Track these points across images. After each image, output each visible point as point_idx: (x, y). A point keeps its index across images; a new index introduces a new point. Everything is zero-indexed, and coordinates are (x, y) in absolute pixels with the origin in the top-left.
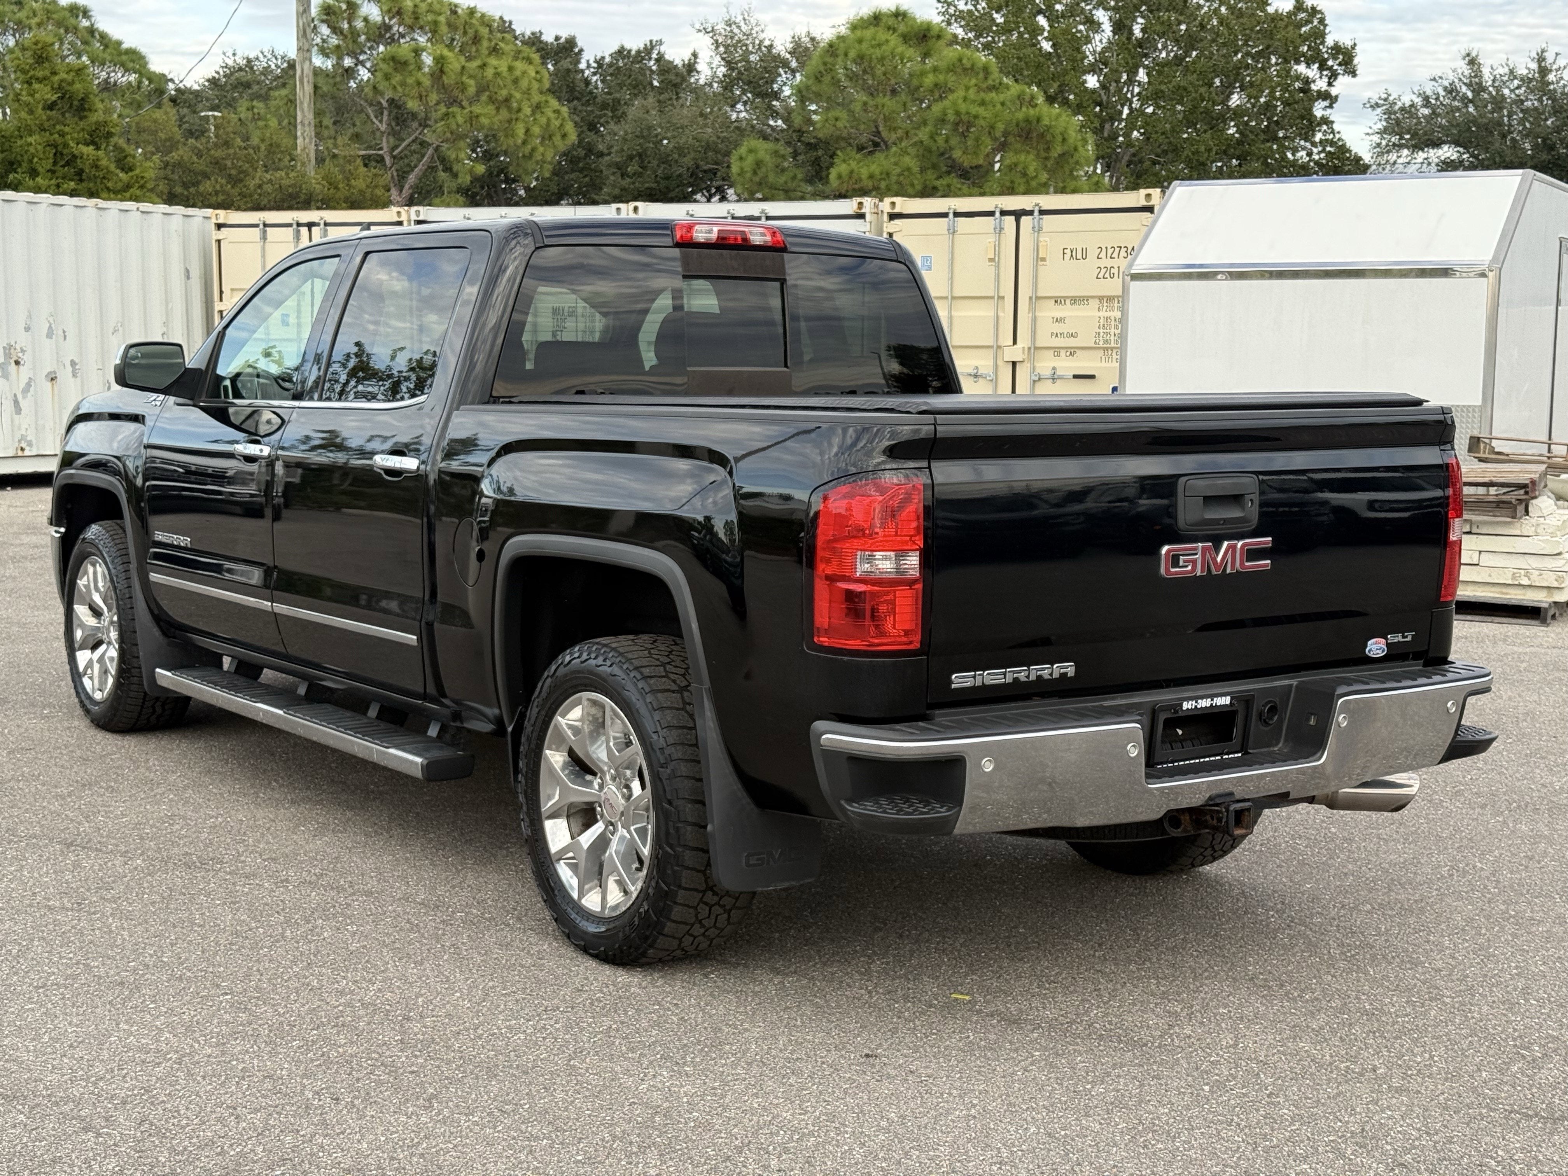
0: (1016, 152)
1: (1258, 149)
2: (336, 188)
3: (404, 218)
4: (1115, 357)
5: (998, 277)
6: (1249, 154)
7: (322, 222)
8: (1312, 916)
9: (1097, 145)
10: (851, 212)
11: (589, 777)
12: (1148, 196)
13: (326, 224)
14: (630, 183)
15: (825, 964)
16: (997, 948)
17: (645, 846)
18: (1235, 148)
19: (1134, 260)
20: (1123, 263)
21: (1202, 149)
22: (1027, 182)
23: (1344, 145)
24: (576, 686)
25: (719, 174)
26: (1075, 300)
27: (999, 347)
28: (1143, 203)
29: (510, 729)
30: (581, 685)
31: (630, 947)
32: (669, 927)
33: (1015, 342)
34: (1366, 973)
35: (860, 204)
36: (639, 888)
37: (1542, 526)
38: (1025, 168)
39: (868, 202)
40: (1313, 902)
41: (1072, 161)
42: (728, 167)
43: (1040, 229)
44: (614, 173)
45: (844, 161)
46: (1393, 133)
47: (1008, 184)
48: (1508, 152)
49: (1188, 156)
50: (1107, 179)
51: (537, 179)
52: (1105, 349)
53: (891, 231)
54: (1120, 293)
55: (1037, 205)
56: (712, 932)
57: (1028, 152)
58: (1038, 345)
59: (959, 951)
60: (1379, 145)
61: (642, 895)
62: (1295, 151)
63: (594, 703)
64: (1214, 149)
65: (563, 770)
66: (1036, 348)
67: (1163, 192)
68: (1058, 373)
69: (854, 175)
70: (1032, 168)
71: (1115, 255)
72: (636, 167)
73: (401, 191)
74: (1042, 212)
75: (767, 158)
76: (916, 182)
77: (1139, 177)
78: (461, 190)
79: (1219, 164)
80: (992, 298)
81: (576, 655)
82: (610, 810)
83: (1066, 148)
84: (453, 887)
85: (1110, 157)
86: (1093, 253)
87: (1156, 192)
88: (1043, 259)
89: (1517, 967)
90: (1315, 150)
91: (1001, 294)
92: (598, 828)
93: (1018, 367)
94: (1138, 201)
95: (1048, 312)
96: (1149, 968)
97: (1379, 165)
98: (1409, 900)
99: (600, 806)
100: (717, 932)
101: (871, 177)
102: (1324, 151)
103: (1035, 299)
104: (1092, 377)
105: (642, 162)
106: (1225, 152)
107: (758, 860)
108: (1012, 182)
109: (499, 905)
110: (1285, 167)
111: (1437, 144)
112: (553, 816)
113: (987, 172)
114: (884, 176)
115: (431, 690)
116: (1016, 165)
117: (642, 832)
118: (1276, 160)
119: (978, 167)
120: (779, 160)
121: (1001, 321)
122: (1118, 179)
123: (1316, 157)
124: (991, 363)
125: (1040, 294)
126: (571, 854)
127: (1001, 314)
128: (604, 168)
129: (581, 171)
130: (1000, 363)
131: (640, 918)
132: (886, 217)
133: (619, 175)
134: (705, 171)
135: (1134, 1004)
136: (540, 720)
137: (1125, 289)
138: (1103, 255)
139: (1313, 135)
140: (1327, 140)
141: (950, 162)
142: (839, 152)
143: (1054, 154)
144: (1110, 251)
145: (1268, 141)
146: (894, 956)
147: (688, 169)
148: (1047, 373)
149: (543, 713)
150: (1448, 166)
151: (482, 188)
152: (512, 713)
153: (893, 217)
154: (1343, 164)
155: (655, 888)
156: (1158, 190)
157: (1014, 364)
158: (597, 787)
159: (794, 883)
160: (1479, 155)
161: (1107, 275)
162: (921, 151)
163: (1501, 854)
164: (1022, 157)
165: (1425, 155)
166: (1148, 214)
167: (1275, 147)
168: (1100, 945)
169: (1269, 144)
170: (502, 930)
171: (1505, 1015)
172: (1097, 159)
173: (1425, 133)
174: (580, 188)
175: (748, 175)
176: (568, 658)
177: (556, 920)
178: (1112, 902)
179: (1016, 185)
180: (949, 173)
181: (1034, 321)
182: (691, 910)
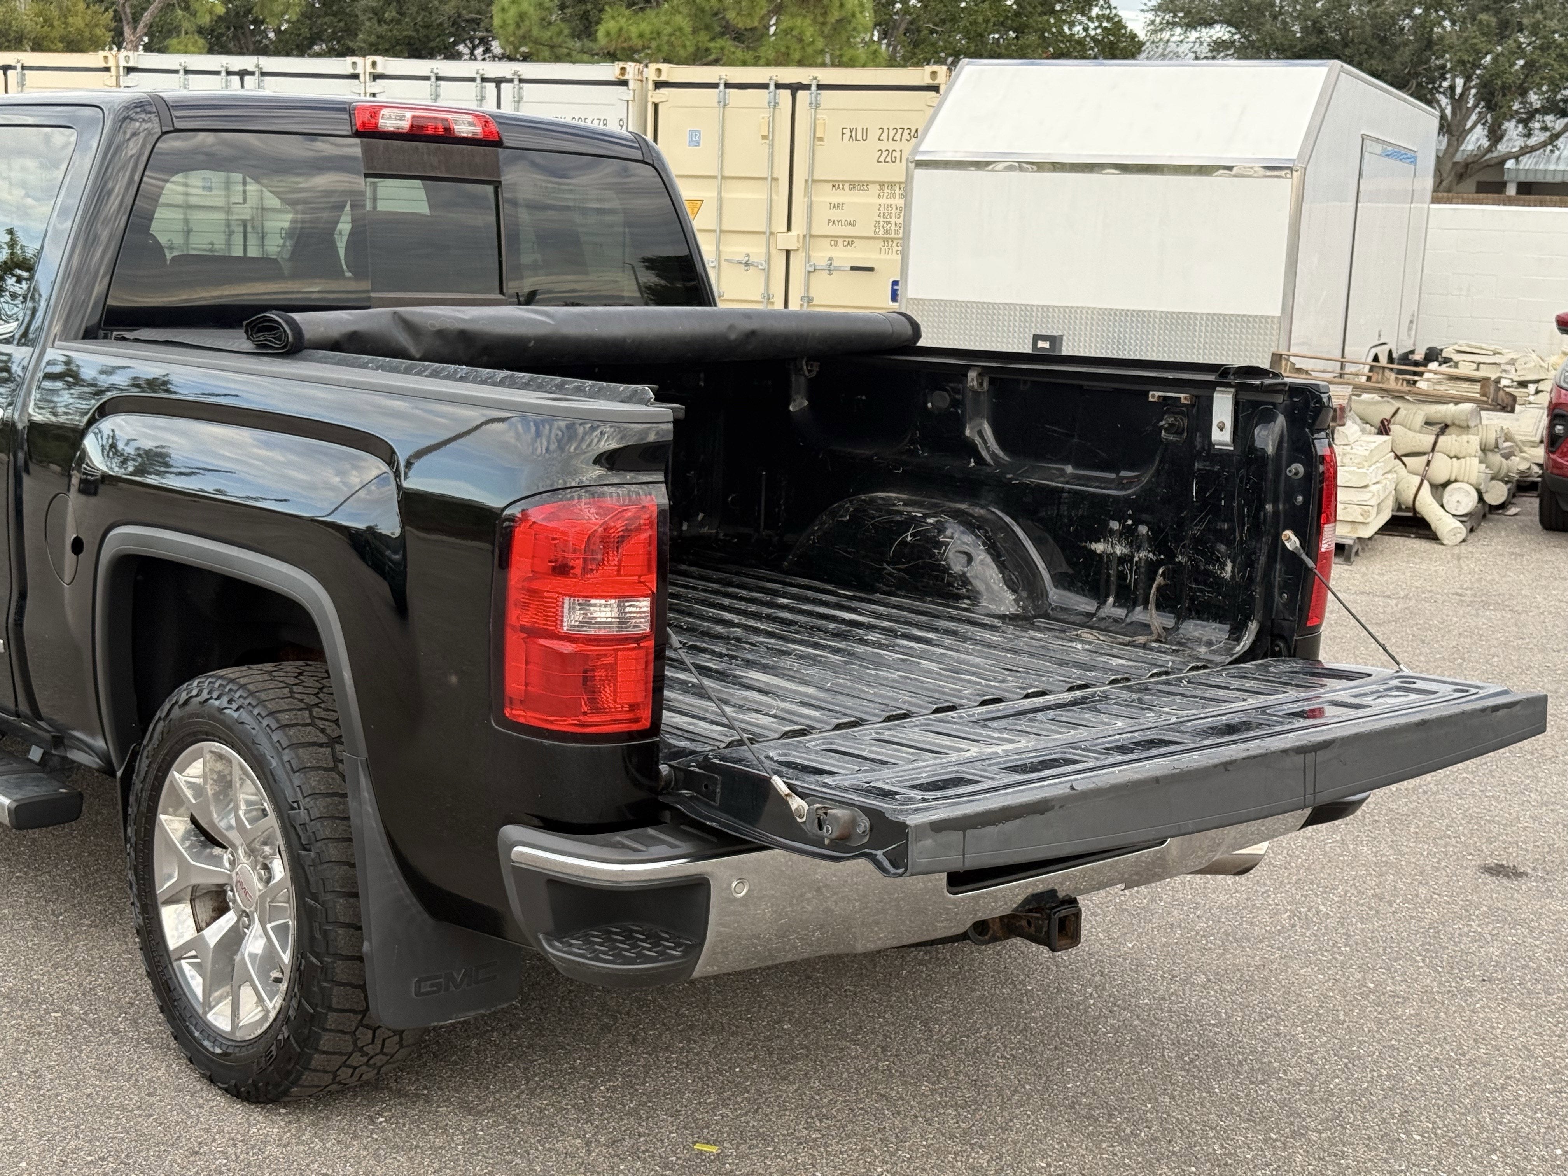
0: (793, 16)
1: (1036, 22)
2: (52, 26)
3: (111, 63)
4: (895, 248)
5: (772, 155)
6: (1027, 26)
7: (19, 66)
8: (1136, 995)
9: (875, 12)
10: (613, 79)
11: (217, 851)
12: (934, 74)
13: (23, 68)
14: (387, 31)
15: (532, 1093)
16: (755, 1057)
17: (284, 953)
18: (1013, 20)
19: (918, 145)
20: (907, 147)
21: (980, 19)
22: (803, 48)
23: (1120, 21)
24: (194, 734)
25: (482, 25)
26: (854, 185)
27: (772, 233)
28: (927, 81)
29: (119, 774)
30: (201, 732)
31: (268, 1084)
32: (317, 1060)
33: (789, 228)
34: (1210, 1091)
35: (623, 69)
36: (278, 1006)
37: (1349, 456)
38: (802, 33)
39: (631, 68)
40: (1136, 971)
41: (850, 28)
42: (491, 17)
43: (818, 106)
44: (370, 19)
45: (613, 17)
46: (1167, 10)
47: (783, 49)
48: (1279, 34)
49: (965, 27)
50: (884, 47)
51: (288, 22)
52: (885, 240)
53: (657, 101)
54: (903, 180)
55: (815, 79)
56: (379, 1060)
57: (805, 17)
58: (814, 232)
59: (707, 1063)
60: (1153, 22)
61: (281, 1017)
62: (1072, 25)
63: (220, 757)
64: (993, 20)
65: (182, 842)
66: (811, 236)
67: (950, 70)
68: (835, 264)
69: (623, 32)
70: (808, 34)
71: (897, 137)
72: (394, 13)
73: (135, 28)
74: (820, 87)
75: (531, 10)
76: (688, 43)
77: (916, 46)
78: (200, 31)
79: (997, 36)
80: (766, 179)
81: (194, 693)
82: (243, 895)
83: (843, 13)
84: (55, 967)
85: (887, 24)
86: (874, 134)
87: (942, 70)
88: (821, 139)
89: (1389, 1077)
90: (1092, 25)
91: (775, 176)
92: (228, 920)
93: (792, 254)
94: (923, 79)
95: (825, 197)
96: (945, 1089)
97: (1153, 42)
98: (1249, 966)
99: (232, 890)
100: (386, 1058)
101: (641, 36)
102: (1100, 26)
103: (812, 182)
104: (871, 269)
105: (401, 8)
106: (1002, 24)
107: (432, 986)
108: (788, 48)
109: (112, 997)
110: (1062, 42)
111: (1210, 23)
112: (173, 900)
113: (762, 35)
114: (655, 35)
115: (24, 708)
116: (792, 29)
117: (281, 930)
118: (1053, 33)
119: (752, 29)
120: (544, 14)
121: (774, 205)
122: (895, 48)
123: (1092, 33)
124: (763, 250)
125: (816, 177)
126: (193, 953)
127: (774, 197)
128: (359, 13)
129: (335, 15)
130: (773, 251)
131: (279, 1048)
132: (651, 86)
133: (375, 21)
134: (468, 21)
135: (928, 1155)
136: (152, 775)
137: (909, 176)
138: (884, 137)
139: (1090, 10)
140: (1103, 15)
141: (724, 23)
142: (607, 8)
143: (833, 18)
144: (892, 133)
145: (1045, 14)
146: (625, 1076)
147: (449, 18)
148: (824, 263)
149: (155, 766)
150: (1219, 48)
151: (229, 28)
152: (122, 752)
153: (658, 85)
154: (1119, 41)
155: (297, 1010)
156: (945, 68)
157: (788, 252)
158: (227, 865)
159: (482, 1011)
160: (1250, 36)
161: (888, 159)
162: (694, 10)
163: (1346, 892)
164: (799, 21)
165: (1197, 35)
166: (933, 94)
167: (1052, 21)
168: (884, 1050)
169: (1046, 17)
170: (108, 1042)
171: (1386, 1161)
172: (876, 25)
173: (1199, 12)
174: (334, 33)
175: (511, 28)
176: (184, 696)
177: (176, 1038)
178: (898, 976)
179: (791, 51)
180: (723, 34)
181: (810, 206)
182: (347, 1037)
